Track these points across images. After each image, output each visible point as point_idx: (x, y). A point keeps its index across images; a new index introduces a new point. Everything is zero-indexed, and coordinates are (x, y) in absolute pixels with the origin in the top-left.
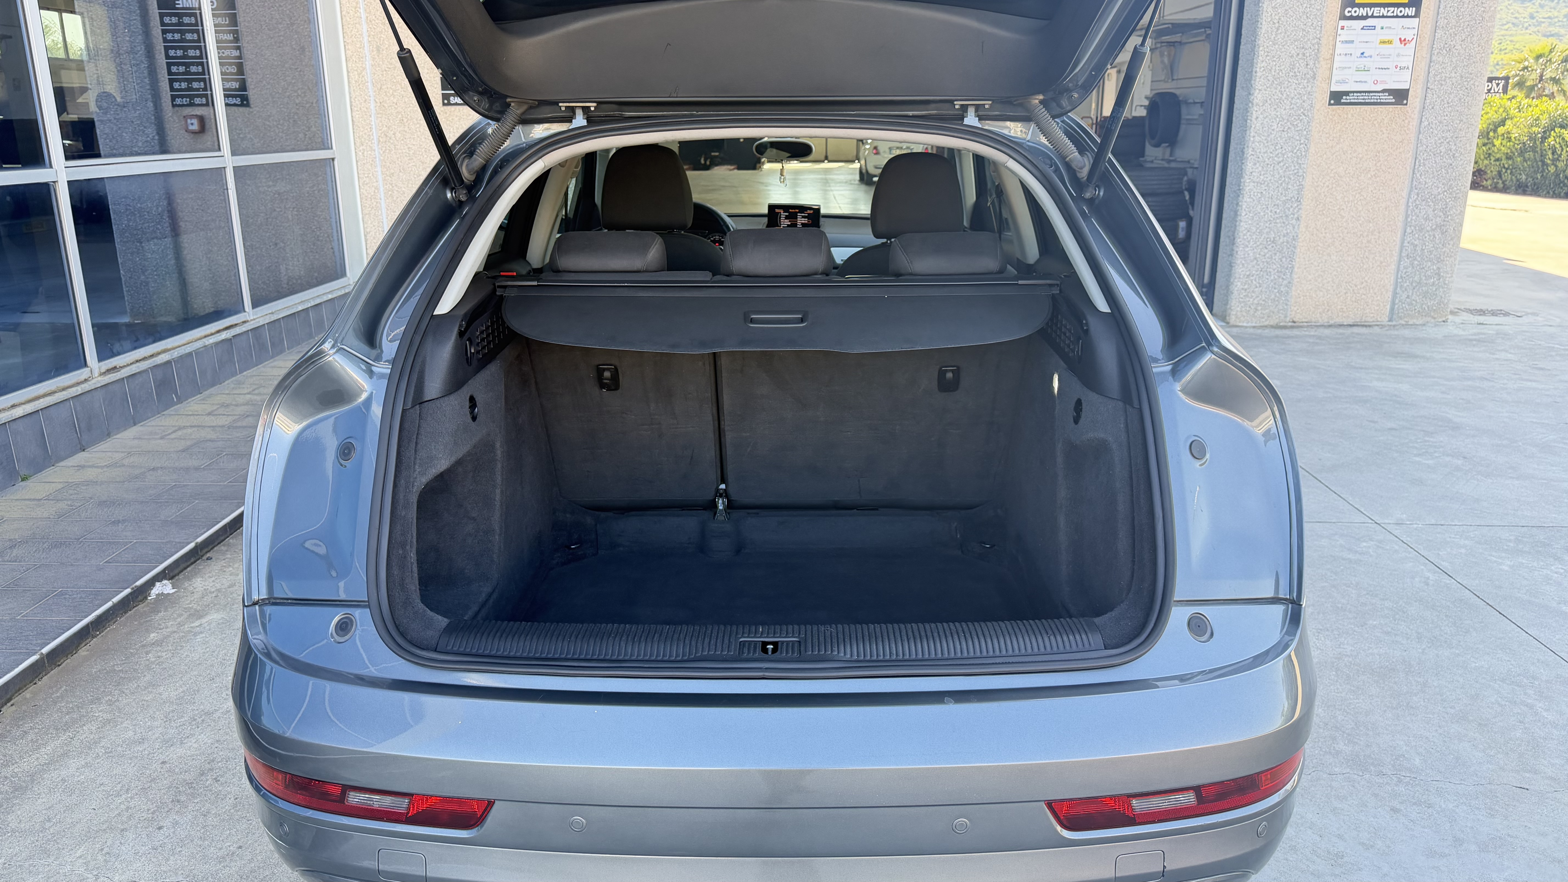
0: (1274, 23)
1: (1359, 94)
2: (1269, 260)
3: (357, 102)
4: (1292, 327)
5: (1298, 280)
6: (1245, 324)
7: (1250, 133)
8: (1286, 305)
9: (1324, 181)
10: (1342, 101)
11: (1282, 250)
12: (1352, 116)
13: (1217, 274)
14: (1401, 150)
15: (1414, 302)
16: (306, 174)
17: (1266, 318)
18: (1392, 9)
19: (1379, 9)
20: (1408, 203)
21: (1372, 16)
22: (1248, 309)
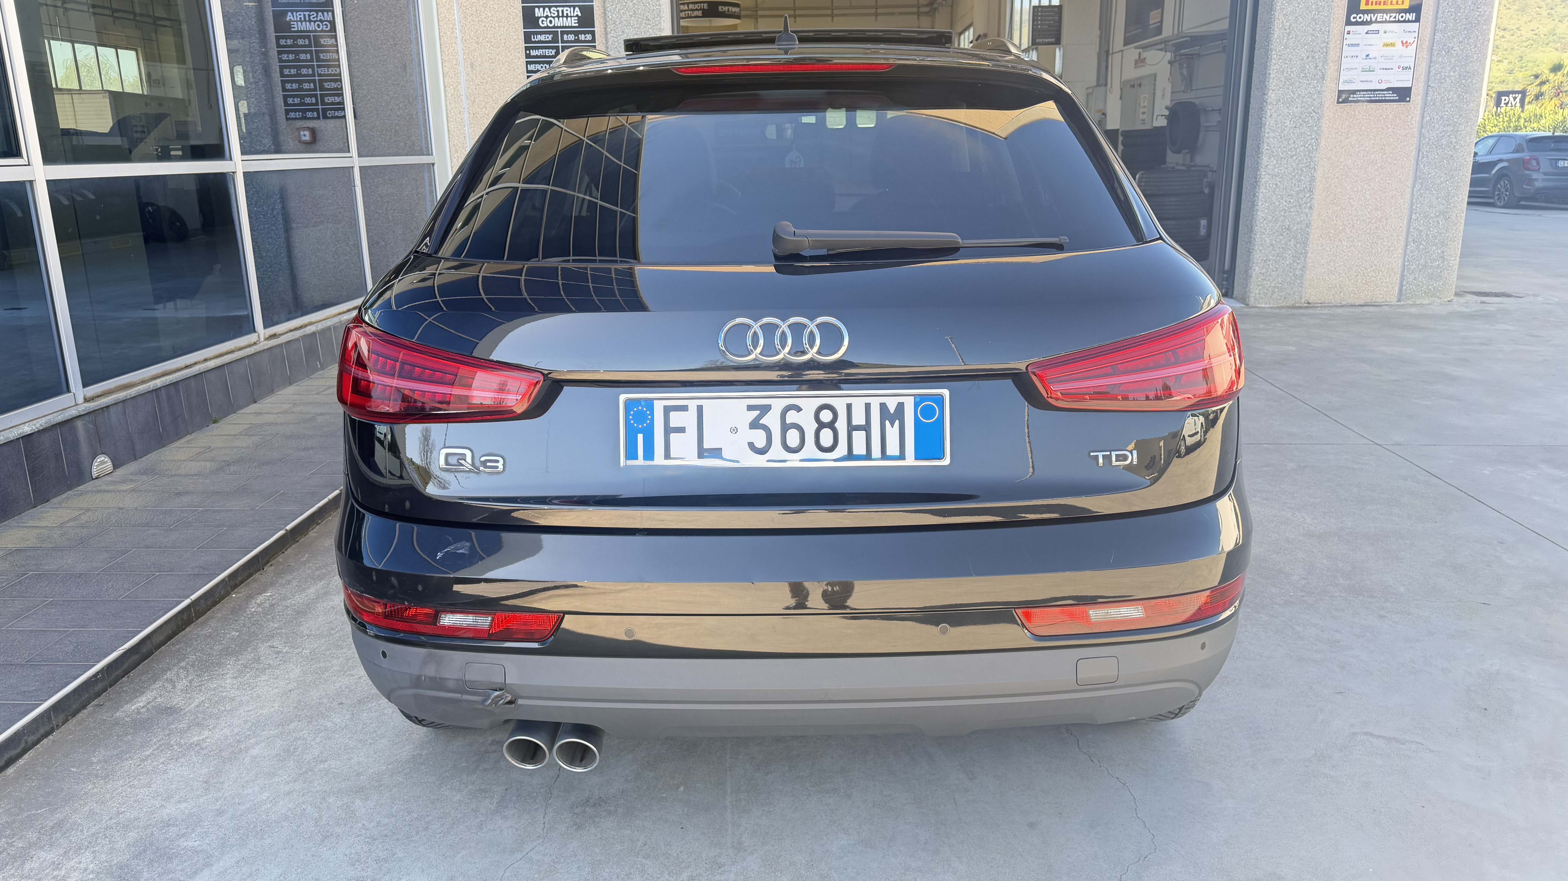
0: (1285, 29)
1: (1365, 93)
2: (1284, 246)
3: (452, 114)
4: (1306, 307)
5: (1312, 264)
6: (1263, 306)
7: (1265, 129)
8: (1301, 287)
9: (1334, 172)
10: (1350, 99)
11: (1297, 236)
12: (1359, 112)
13: (1237, 260)
14: (1406, 143)
15: (1420, 283)
16: (406, 179)
17: (1283, 299)
18: (1394, 15)
19: (1382, 15)
20: (1413, 193)
21: (1376, 22)
22: (1265, 291)
